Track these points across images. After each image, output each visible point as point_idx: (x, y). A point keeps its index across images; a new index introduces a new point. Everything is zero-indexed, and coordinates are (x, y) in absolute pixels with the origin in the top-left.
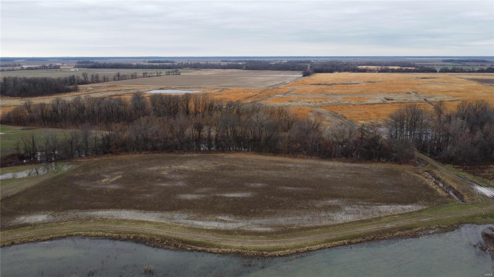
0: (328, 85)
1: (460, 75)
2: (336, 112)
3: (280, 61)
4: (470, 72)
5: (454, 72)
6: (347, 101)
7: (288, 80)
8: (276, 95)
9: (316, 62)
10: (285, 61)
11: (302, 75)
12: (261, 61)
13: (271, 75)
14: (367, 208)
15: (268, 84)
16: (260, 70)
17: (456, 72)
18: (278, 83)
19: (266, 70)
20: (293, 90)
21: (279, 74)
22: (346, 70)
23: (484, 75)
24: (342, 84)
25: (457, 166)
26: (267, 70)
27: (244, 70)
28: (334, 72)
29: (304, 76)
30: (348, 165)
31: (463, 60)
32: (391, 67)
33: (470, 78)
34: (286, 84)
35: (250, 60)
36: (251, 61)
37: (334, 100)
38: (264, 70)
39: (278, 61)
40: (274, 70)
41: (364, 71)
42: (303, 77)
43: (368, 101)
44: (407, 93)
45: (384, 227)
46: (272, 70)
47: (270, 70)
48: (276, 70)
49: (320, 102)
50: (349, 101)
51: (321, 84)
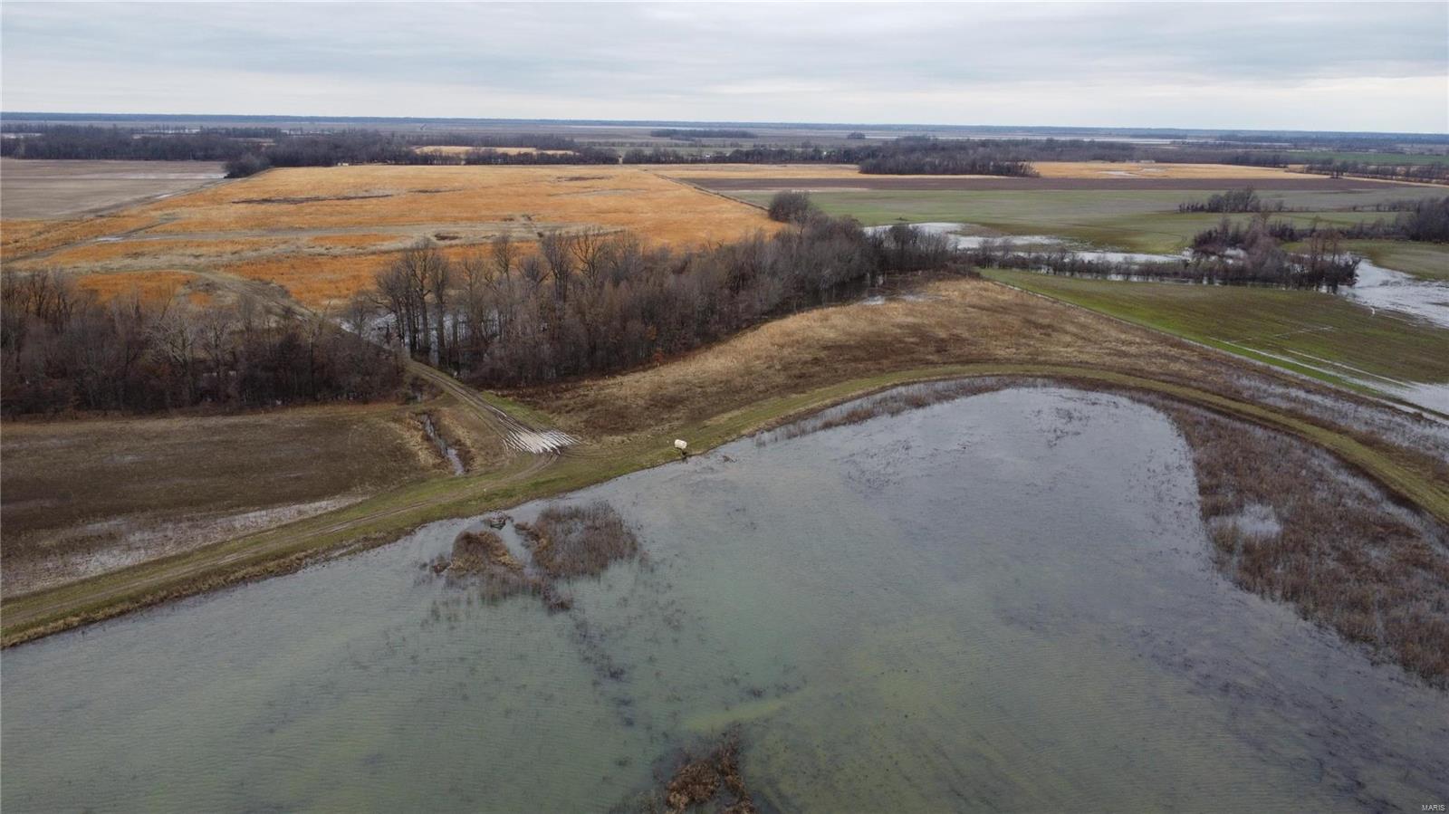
0: (294, 202)
1: (666, 170)
2: (268, 278)
3: (176, 128)
4: (694, 161)
5: (658, 161)
6: (322, 246)
7: (166, 191)
8: (96, 237)
9: (299, 133)
10: (194, 131)
11: (222, 176)
12: (100, 131)
13: (119, 175)
14: (197, 526)
15: (89, 204)
16: (86, 158)
17: (663, 163)
18: (127, 199)
19: (106, 158)
20: (164, 221)
21: (150, 171)
22: (372, 159)
23: (722, 170)
24: (338, 199)
25: (506, 392)
26: (111, 158)
27: (24, 157)
28: (337, 164)
29: (232, 176)
30: (213, 421)
31: (700, 132)
32: (501, 150)
33: (685, 177)
34: (152, 203)
35: (61, 126)
36: (59, 130)
37: (282, 247)
38: (99, 158)
39: (168, 128)
40: (139, 158)
41: (427, 160)
42: (228, 180)
43: (386, 243)
44: (505, 220)
45: (214, 565)
46: (132, 159)
47: (121, 158)
48: (147, 159)
49: (235, 253)
50: (328, 246)
51: (273, 201)
